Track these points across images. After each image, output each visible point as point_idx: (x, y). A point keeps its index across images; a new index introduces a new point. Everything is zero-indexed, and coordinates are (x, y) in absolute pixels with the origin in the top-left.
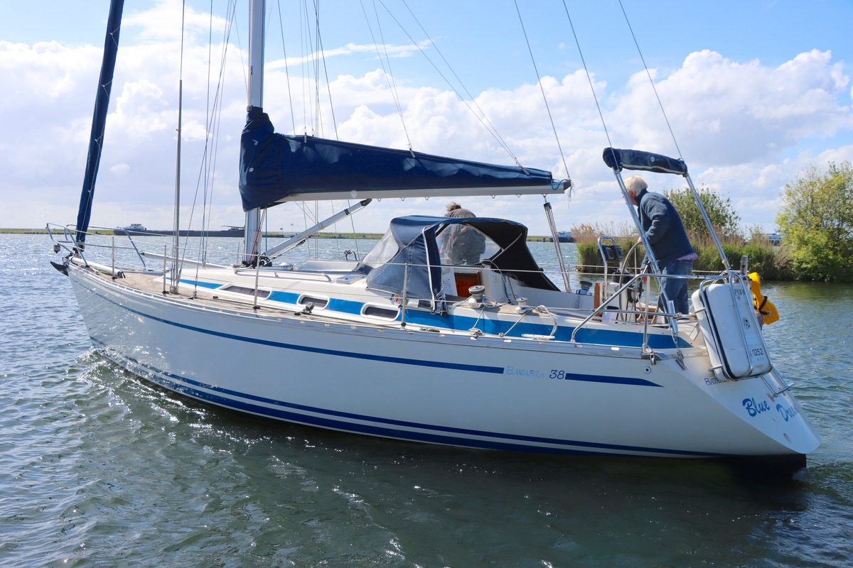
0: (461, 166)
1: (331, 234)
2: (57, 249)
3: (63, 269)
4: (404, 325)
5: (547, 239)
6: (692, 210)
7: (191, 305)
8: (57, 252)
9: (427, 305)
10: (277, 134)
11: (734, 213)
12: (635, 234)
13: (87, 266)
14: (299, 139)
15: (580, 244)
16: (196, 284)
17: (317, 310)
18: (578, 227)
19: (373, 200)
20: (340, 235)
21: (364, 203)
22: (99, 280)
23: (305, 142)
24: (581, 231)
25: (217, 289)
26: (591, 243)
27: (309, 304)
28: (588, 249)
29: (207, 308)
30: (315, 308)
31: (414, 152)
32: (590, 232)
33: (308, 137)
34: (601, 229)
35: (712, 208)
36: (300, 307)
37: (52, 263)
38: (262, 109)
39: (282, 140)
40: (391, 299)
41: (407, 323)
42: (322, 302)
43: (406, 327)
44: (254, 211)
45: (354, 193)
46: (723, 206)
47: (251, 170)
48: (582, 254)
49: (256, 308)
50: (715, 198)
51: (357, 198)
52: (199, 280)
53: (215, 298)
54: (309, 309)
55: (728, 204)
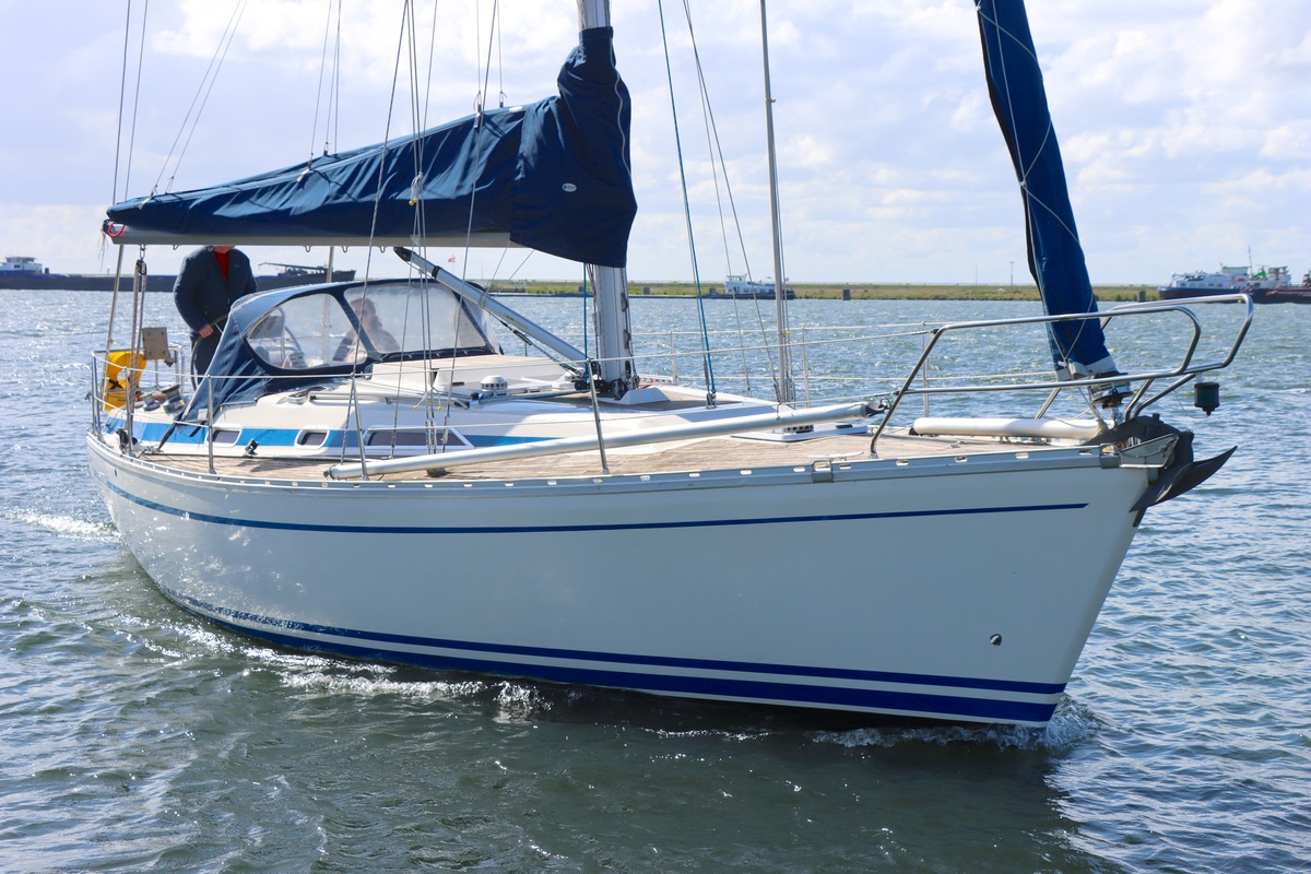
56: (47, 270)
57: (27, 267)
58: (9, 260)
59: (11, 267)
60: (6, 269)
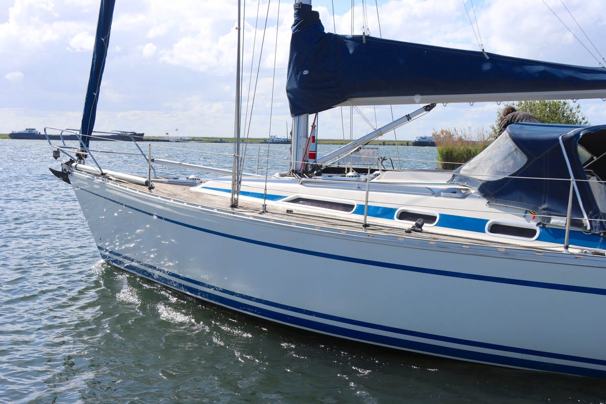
0: (542, 68)
1: (213, 138)
2: (56, 155)
3: (64, 175)
4: (567, 247)
5: (410, 143)
6: (544, 116)
7: (275, 221)
8: (56, 158)
9: (580, 224)
10: (330, 34)
11: (583, 119)
12: (491, 139)
13: (103, 174)
14: (357, 39)
15: (440, 148)
16: (265, 196)
17: (427, 227)
18: (439, 132)
19: (438, 105)
20: (221, 140)
21: (428, 108)
22: (128, 189)
23: (364, 42)
24: (442, 136)
25: (280, 201)
26: (450, 147)
27: (419, 221)
28: (447, 153)
29: (297, 224)
30: (425, 224)
31: (489, 54)
32: (450, 137)
33: (368, 37)
34: (460, 134)
35: (563, 113)
36: (409, 224)
37: (51, 170)
38: (311, 7)
39: (337, 40)
40: (525, 216)
41: (570, 246)
42: (430, 219)
43: (570, 250)
44: (303, 117)
45: (417, 98)
46: (573, 112)
47: (306, 72)
48: (441, 157)
49: (366, 226)
50: (565, 104)
51: (420, 103)
52: (268, 192)
53: (289, 211)
54: (420, 226)
55: (578, 110)
56: (40, 133)
57: (33, 132)
58: (27, 129)
59: (27, 132)
60: (26, 132)
